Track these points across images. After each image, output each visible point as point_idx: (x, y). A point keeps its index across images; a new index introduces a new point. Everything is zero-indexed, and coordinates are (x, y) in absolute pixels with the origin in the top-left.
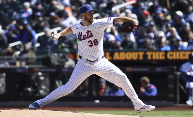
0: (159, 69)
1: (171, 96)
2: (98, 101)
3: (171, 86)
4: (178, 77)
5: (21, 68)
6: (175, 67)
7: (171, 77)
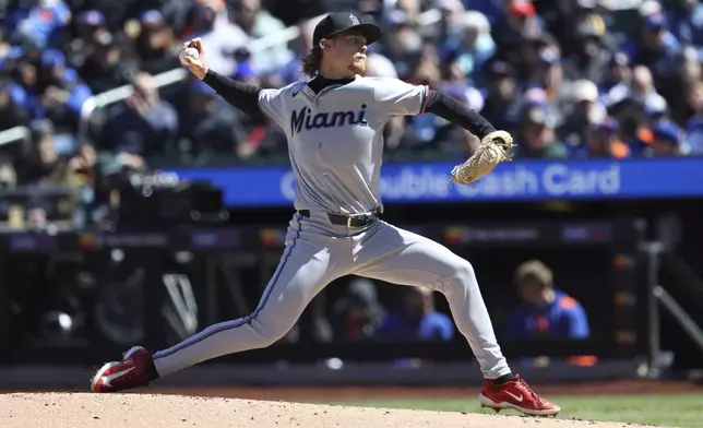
0: (576, 233)
1: (626, 337)
2: (335, 364)
3: (625, 299)
4: (654, 265)
5: (32, 233)
6: (640, 224)
7: (624, 261)
